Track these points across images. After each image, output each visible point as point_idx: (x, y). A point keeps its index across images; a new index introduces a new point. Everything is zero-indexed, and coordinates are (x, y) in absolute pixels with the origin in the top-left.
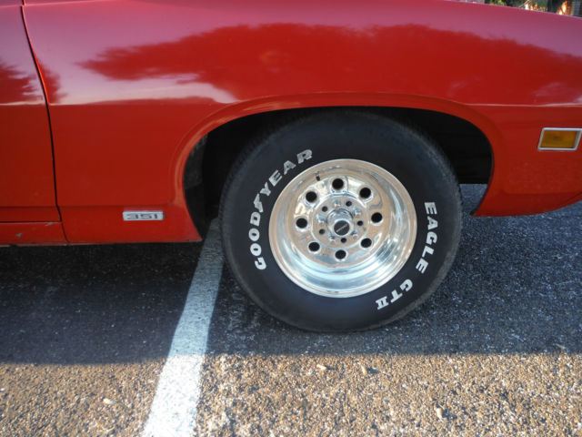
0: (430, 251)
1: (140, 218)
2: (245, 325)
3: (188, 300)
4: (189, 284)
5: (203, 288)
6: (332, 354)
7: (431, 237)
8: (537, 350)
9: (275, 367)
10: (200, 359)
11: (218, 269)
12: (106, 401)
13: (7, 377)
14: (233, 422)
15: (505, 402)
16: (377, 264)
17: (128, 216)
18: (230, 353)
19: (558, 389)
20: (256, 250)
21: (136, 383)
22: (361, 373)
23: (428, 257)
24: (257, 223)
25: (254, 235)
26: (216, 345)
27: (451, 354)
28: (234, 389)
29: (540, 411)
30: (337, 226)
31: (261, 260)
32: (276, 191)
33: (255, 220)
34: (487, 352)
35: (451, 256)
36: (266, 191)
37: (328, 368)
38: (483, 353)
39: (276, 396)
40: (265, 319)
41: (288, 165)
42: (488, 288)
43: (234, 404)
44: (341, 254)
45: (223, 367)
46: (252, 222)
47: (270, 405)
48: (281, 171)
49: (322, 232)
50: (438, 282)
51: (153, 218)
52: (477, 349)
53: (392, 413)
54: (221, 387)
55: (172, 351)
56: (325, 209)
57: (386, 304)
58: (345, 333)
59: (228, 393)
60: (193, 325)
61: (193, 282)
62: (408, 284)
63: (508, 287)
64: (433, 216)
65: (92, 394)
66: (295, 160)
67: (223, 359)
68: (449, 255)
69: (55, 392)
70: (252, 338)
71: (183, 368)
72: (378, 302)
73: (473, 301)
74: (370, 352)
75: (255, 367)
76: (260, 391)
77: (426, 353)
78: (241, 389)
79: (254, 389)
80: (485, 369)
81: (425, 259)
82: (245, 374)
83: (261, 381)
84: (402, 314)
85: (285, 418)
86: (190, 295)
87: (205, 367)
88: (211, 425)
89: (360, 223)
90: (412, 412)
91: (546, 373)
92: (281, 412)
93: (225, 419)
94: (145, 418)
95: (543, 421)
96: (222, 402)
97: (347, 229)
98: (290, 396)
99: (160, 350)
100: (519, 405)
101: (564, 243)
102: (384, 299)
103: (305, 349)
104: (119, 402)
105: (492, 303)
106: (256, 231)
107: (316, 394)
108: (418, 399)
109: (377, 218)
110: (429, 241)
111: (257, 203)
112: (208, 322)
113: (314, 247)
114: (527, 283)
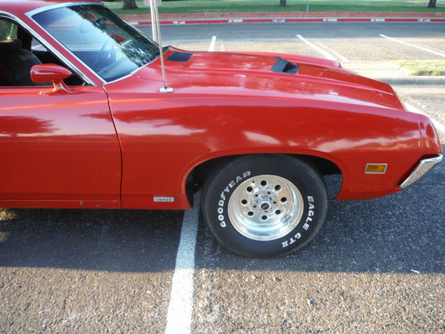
0: (310, 220)
1: (162, 201)
2: (213, 252)
3: (182, 236)
4: (181, 226)
5: (189, 229)
6: (259, 270)
7: (311, 213)
8: (363, 270)
9: (230, 276)
10: (192, 271)
11: (196, 216)
12: (148, 292)
13: (96, 278)
14: (211, 304)
15: (342, 297)
16: (282, 224)
17: (156, 199)
18: (206, 268)
19: (369, 291)
20: (221, 218)
21: (161, 283)
22: (273, 280)
23: (309, 222)
24: (222, 205)
25: (220, 211)
26: (199, 263)
27: (319, 271)
28: (210, 287)
29: (357, 303)
30: (263, 205)
31: (224, 222)
32: (232, 190)
33: (221, 203)
34: (338, 271)
35: (321, 222)
36: (227, 190)
37: (257, 277)
38: (335, 271)
39: (231, 292)
40: (223, 249)
41: (238, 178)
42: (345, 232)
43: (211, 295)
44: (264, 218)
45: (204, 276)
46: (219, 204)
47: (228, 295)
48: (235, 181)
49: (255, 207)
50: (314, 234)
51: (169, 201)
52: (333, 269)
53: (286, 301)
54: (204, 286)
55: (177, 267)
56: (256, 196)
57: (287, 245)
58: (266, 258)
59: (207, 290)
60: (186, 251)
61: (183, 225)
62: (298, 235)
63: (356, 232)
64: (312, 203)
65: (141, 288)
66: (242, 176)
67: (203, 271)
68: (320, 221)
69: (122, 287)
70: (217, 260)
71: (183, 276)
72: (283, 244)
73: (336, 241)
74: (278, 269)
75: (220, 276)
76: (223, 288)
77: (307, 270)
78: (213, 288)
79: (220, 287)
80: (335, 280)
81: (308, 223)
82: (215, 280)
83: (223, 284)
84: (295, 250)
85: (235, 302)
86: (182, 233)
87: (195, 275)
88: (200, 305)
89: (275, 203)
90: (296, 301)
91: (366, 283)
92: (233, 299)
93: (206, 302)
94: (169, 301)
95: (359, 307)
96: (204, 294)
97: (268, 207)
98: (237, 292)
99: (170, 265)
100: (349, 299)
101: (396, 203)
102: (286, 242)
103: (245, 267)
104: (154, 292)
105: (346, 242)
106: (222, 209)
107: (250, 291)
108: (300, 295)
109: (284, 200)
110: (310, 215)
111: (222, 196)
112: (194, 250)
113: (251, 214)
114: (368, 230)
